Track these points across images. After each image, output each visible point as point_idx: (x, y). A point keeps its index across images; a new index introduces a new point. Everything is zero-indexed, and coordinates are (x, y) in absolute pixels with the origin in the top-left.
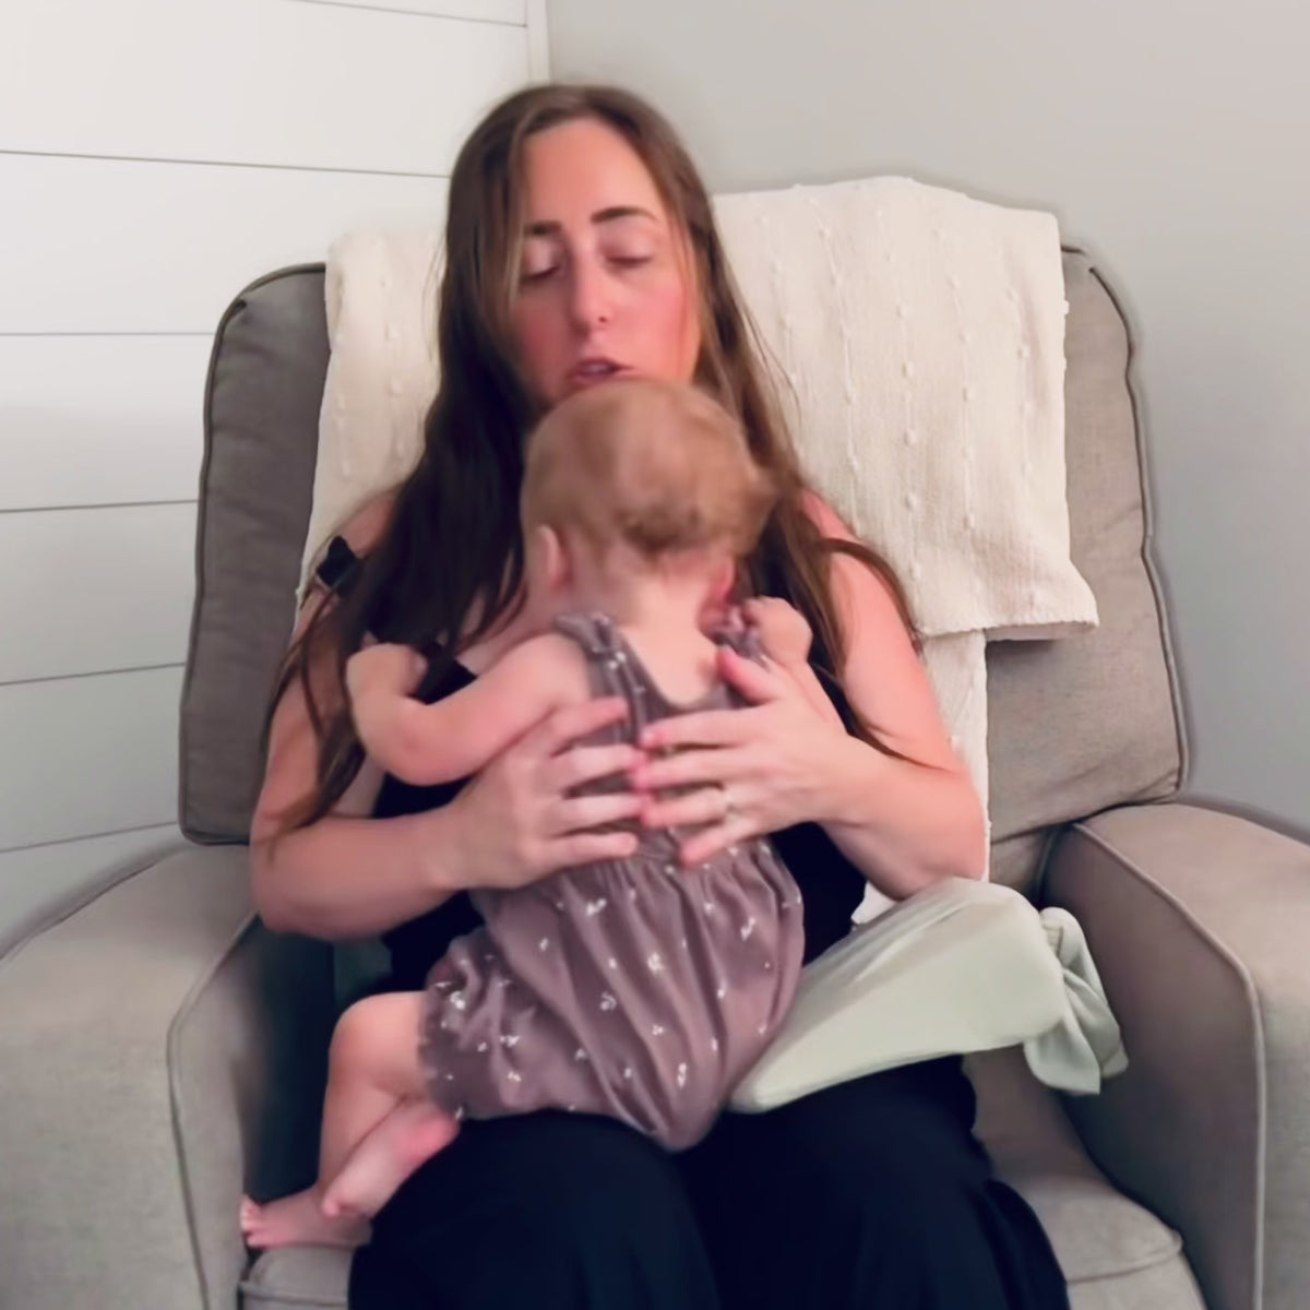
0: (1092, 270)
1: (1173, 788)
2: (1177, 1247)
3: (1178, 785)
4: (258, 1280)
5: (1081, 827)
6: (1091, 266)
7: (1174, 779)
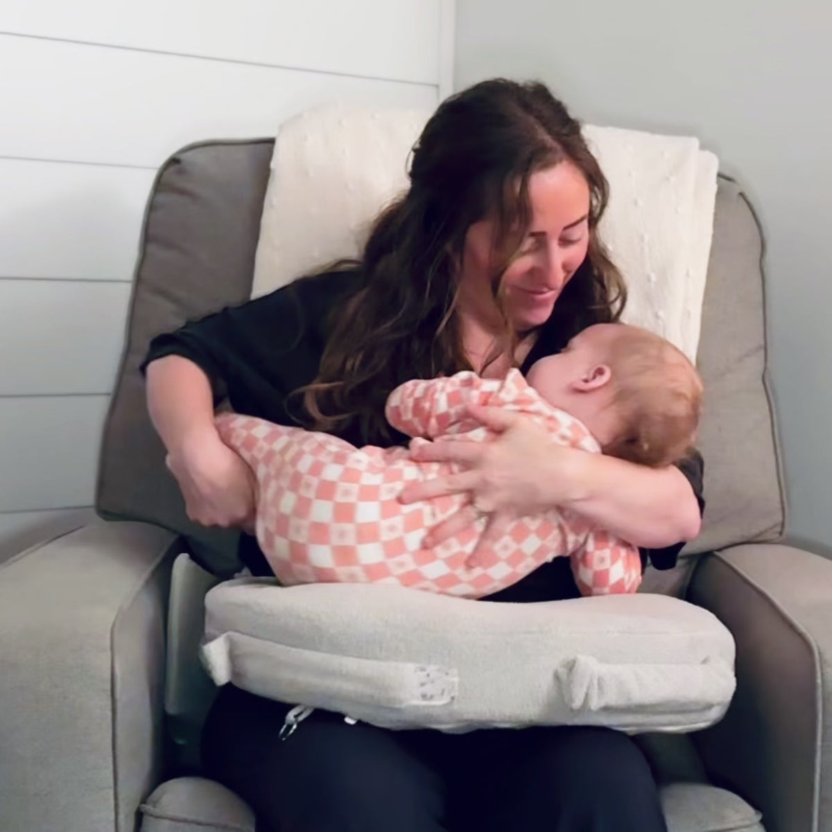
0: (741, 194)
1: (778, 535)
2: (759, 817)
3: (781, 533)
4: (155, 804)
5: (717, 554)
6: (740, 191)
7: (778, 529)
